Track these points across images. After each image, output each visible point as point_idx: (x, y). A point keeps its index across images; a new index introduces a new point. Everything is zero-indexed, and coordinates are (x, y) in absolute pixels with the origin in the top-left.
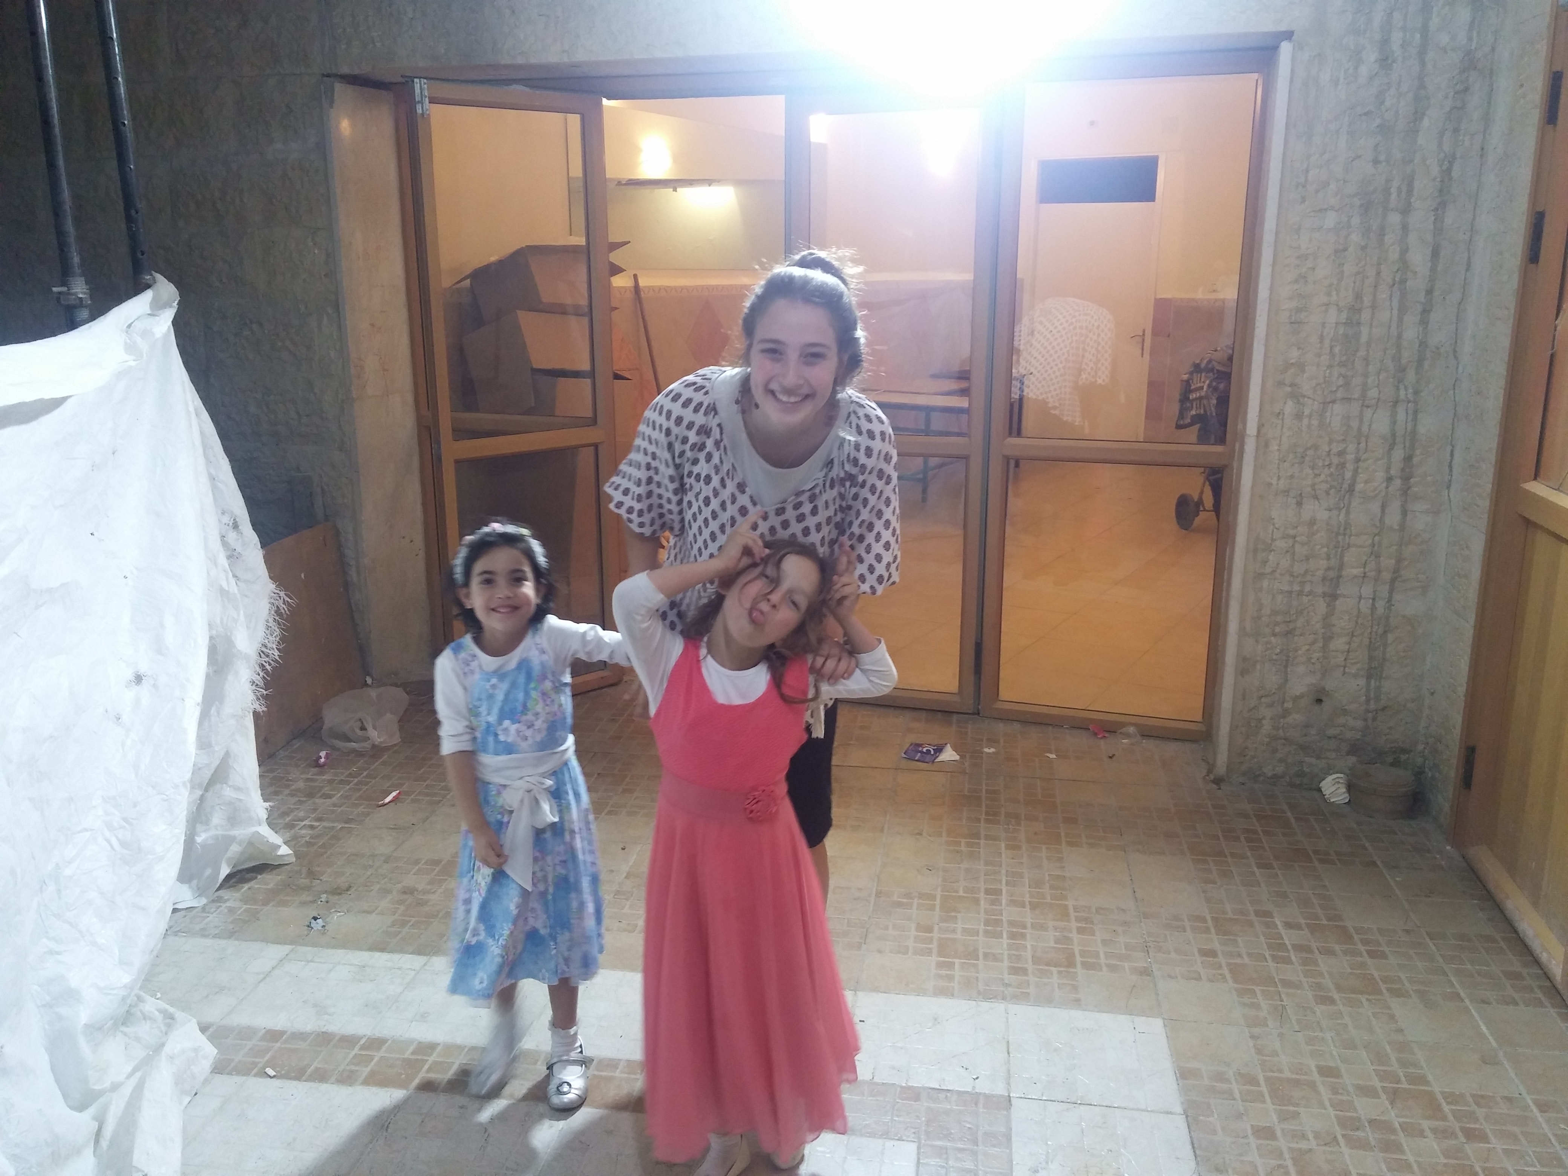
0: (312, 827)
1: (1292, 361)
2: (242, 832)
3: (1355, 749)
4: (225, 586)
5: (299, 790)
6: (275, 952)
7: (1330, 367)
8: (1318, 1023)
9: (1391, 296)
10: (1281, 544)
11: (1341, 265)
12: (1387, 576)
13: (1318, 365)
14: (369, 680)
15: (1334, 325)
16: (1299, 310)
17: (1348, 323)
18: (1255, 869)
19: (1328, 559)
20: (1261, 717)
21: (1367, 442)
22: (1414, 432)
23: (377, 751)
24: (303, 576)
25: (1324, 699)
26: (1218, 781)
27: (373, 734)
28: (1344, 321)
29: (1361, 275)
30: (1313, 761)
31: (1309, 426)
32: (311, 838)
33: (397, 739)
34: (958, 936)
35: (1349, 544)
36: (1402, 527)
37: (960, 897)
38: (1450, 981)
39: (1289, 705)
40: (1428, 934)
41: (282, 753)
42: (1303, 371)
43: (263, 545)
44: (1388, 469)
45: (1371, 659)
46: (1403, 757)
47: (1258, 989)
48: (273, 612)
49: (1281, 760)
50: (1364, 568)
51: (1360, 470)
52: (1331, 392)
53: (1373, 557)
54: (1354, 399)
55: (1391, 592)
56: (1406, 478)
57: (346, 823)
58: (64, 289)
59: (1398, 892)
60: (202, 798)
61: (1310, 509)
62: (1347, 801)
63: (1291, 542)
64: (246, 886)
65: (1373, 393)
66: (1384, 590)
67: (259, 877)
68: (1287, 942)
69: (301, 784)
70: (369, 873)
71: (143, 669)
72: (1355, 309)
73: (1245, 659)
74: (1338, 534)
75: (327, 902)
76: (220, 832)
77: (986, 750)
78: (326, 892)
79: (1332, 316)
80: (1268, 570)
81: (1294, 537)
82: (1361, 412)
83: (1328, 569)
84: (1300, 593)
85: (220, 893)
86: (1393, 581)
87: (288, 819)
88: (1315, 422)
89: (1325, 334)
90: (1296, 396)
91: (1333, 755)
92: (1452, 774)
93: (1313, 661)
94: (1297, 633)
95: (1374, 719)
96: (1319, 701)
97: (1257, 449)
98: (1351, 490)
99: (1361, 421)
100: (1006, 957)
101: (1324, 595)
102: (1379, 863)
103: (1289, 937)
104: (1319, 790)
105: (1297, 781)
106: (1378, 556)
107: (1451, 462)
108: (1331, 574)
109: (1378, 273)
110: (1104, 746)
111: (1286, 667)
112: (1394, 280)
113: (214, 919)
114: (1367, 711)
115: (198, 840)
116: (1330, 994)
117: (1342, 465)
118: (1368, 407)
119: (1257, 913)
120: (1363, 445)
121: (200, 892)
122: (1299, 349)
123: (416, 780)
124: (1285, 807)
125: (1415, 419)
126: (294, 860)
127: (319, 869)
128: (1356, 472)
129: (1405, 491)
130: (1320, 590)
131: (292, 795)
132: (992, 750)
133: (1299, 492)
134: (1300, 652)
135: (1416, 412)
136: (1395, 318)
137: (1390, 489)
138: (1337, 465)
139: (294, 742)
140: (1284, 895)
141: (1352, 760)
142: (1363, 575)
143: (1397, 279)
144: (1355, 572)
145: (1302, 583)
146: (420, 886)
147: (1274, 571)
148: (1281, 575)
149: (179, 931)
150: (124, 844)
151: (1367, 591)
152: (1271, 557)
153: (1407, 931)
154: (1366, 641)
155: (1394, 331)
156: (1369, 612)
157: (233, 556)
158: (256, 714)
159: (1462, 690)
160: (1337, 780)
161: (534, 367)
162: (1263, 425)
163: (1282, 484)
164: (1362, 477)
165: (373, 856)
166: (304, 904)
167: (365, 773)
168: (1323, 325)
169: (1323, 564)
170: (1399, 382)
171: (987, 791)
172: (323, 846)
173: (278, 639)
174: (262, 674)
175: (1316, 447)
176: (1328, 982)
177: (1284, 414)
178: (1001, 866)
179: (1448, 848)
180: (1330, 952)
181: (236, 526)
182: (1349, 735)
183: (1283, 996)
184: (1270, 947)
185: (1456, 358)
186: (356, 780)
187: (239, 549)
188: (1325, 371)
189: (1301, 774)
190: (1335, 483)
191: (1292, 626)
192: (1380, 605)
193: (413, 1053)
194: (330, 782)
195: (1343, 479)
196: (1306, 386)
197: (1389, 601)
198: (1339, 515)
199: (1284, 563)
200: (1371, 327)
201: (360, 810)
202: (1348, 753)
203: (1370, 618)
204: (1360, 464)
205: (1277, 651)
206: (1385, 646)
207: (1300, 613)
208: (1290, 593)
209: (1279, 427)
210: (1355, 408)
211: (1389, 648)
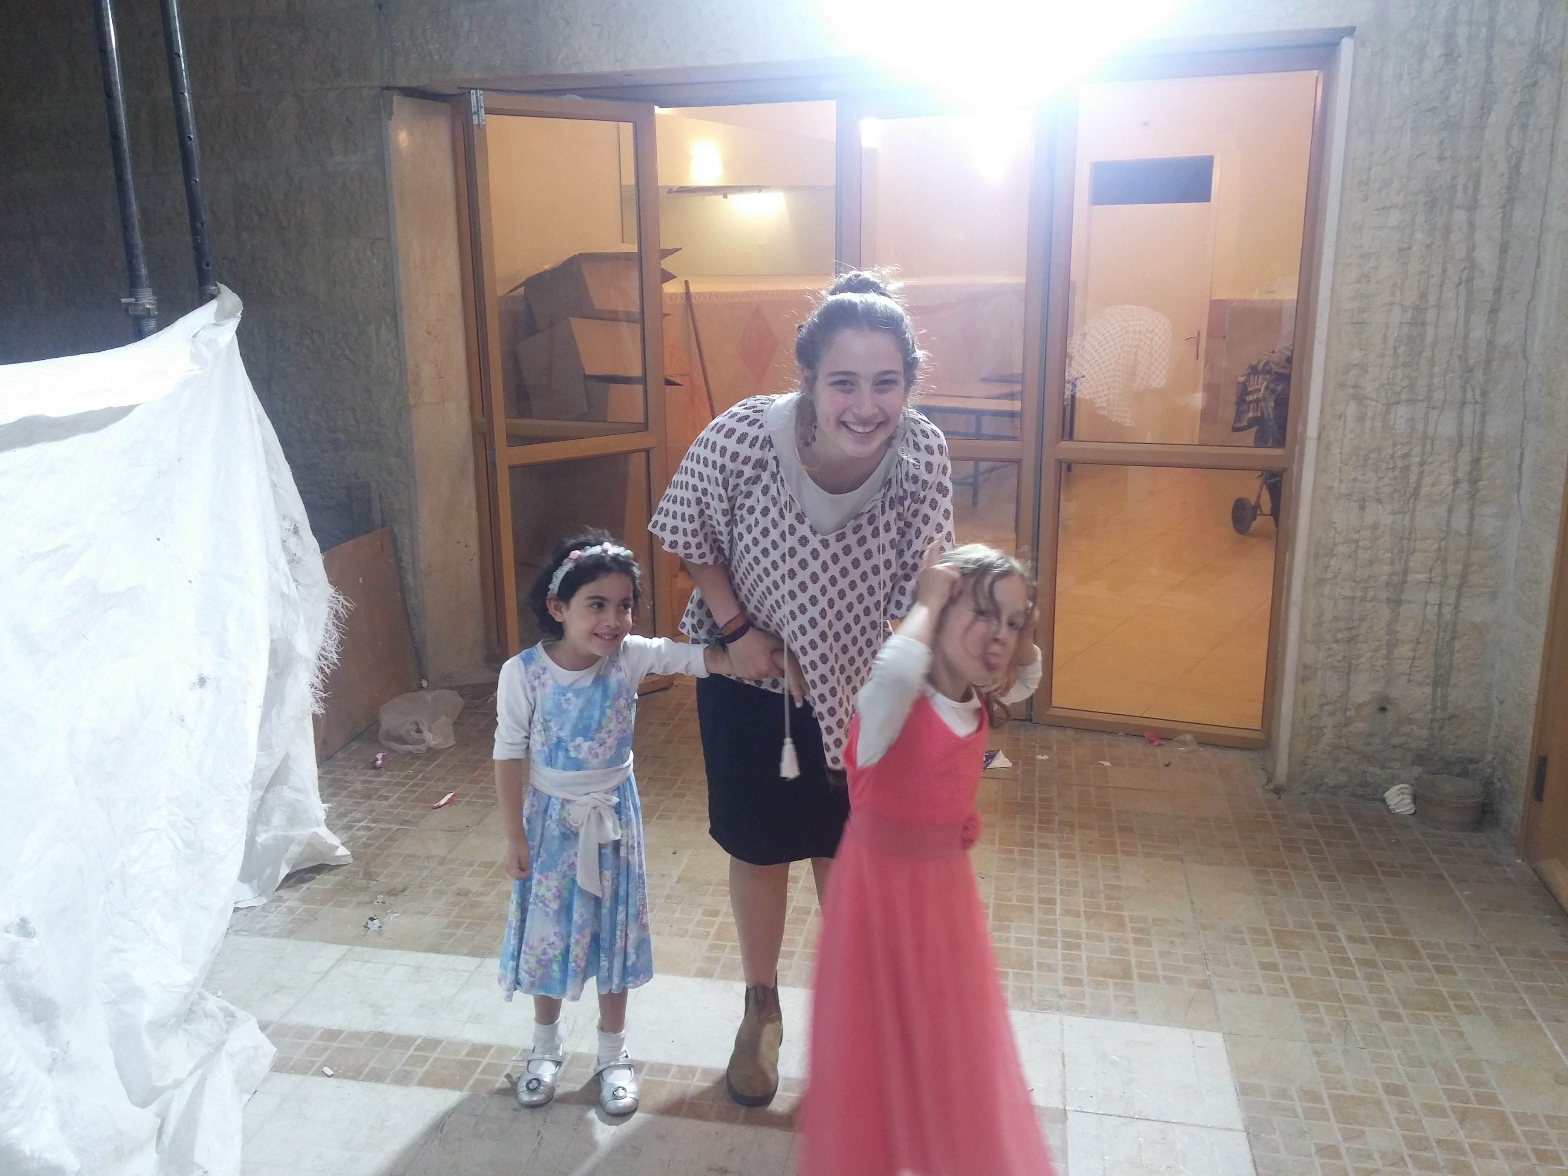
0: (369, 829)
1: (1354, 363)
2: (301, 833)
3: (1421, 759)
4: (285, 590)
5: (356, 792)
6: (334, 951)
7: (1394, 368)
8: (1385, 1040)
9: (1458, 295)
10: (1343, 549)
11: (1405, 264)
12: (1454, 581)
13: (1381, 366)
14: (425, 683)
15: (1398, 325)
16: (1362, 310)
17: (1413, 323)
18: (1317, 881)
19: (1392, 563)
20: (1322, 725)
21: (1432, 445)
22: (1482, 433)
23: (433, 753)
24: (361, 580)
25: (1389, 707)
26: (1278, 791)
27: (428, 736)
28: (1409, 321)
29: (1426, 274)
30: (1377, 771)
31: (1372, 429)
32: (369, 839)
33: (452, 742)
34: (1012, 945)
35: (1414, 549)
36: (1470, 532)
37: (1013, 906)
38: (1521, 998)
39: (1351, 713)
40: (1498, 949)
41: (340, 755)
42: (1366, 372)
43: (323, 550)
44: (1455, 471)
45: (1437, 666)
46: (1471, 767)
47: (1320, 1004)
48: (332, 616)
49: (1344, 770)
50: (1430, 573)
51: (1425, 474)
52: (1395, 393)
53: (1439, 562)
54: (1419, 401)
55: (1458, 597)
56: (1474, 481)
57: (402, 824)
58: (133, 300)
59: (1466, 907)
60: (262, 799)
61: (1373, 513)
62: (1413, 812)
63: (1353, 546)
64: (305, 886)
65: (1438, 395)
66: (1451, 597)
67: (318, 877)
68: (1351, 956)
69: (358, 786)
70: (424, 874)
71: (207, 672)
72: (1419, 310)
73: (1306, 666)
74: (1402, 539)
75: (384, 903)
76: (280, 833)
77: (1039, 757)
78: (382, 893)
79: (1396, 316)
80: (1330, 575)
81: (1357, 541)
82: (1427, 413)
83: (1392, 574)
84: (1363, 599)
85: (281, 892)
86: (1460, 587)
87: (345, 820)
88: (1378, 425)
89: (1388, 334)
90: (1359, 398)
91: (1398, 765)
92: (1523, 785)
93: (1377, 669)
94: (1361, 638)
95: (1441, 728)
96: (1383, 709)
97: (1318, 453)
98: (1416, 493)
99: (1427, 425)
100: (1060, 967)
101: (1389, 601)
102: (1446, 876)
103: (1352, 951)
104: (1384, 801)
105: (1360, 791)
106: (1445, 561)
107: (1520, 465)
108: (1396, 579)
109: (1444, 272)
110: (1160, 753)
111: (1349, 674)
112: (1460, 278)
113: (274, 918)
114: (1433, 720)
115: (259, 840)
116: (1396, 1010)
117: (1406, 469)
118: (1433, 408)
119: (1320, 927)
120: (1428, 448)
121: (261, 891)
122: (1361, 349)
123: (470, 783)
124: (1349, 819)
125: (1483, 422)
126: (351, 860)
127: (374, 870)
128: (1421, 474)
129: (1472, 495)
130: (1383, 595)
131: (349, 796)
132: (1045, 757)
133: (1362, 496)
134: (1363, 659)
135: (1483, 415)
136: (1462, 318)
137: (1457, 493)
138: (1402, 468)
139: (352, 744)
140: (1348, 908)
141: (1417, 770)
142: (1429, 580)
143: (1464, 278)
144: (1421, 577)
145: (1365, 589)
146: (475, 889)
147: (1335, 577)
148: (1343, 580)
149: (239, 930)
150: (187, 844)
151: (1433, 596)
152: (1333, 563)
153: (1477, 947)
154: (1432, 648)
155: (1461, 331)
156: (1435, 618)
157: (293, 561)
158: (315, 717)
159: (1533, 699)
160: (1402, 791)
161: (588, 373)
162: (1324, 427)
163: (1344, 488)
164: (1427, 480)
165: (429, 858)
166: (360, 904)
167: (420, 776)
168: (1387, 325)
169: (1387, 569)
170: (1466, 383)
171: (1041, 799)
172: (379, 848)
173: (336, 642)
174: (320, 677)
175: (1379, 450)
176: (1394, 998)
177: (1346, 416)
178: (1055, 875)
179: (1519, 861)
180: (1393, 967)
181: (296, 531)
182: (1414, 744)
183: (1347, 1011)
184: (1333, 961)
185: (1525, 358)
186: (411, 783)
187: (299, 554)
188: (1389, 373)
189: (1364, 784)
190: (1399, 487)
191: (1354, 632)
192: (1447, 610)
193: (468, 1055)
194: (387, 784)
195: (1408, 483)
196: (1369, 388)
197: (1456, 607)
198: (1403, 519)
199: (1347, 568)
200: (1437, 326)
201: (415, 812)
202: (1414, 763)
203: (1436, 624)
204: (1426, 467)
205: (1340, 658)
206: (1452, 653)
207: (1362, 619)
208: (1353, 598)
209: (1341, 429)
210: (1420, 410)
211: (1457, 656)
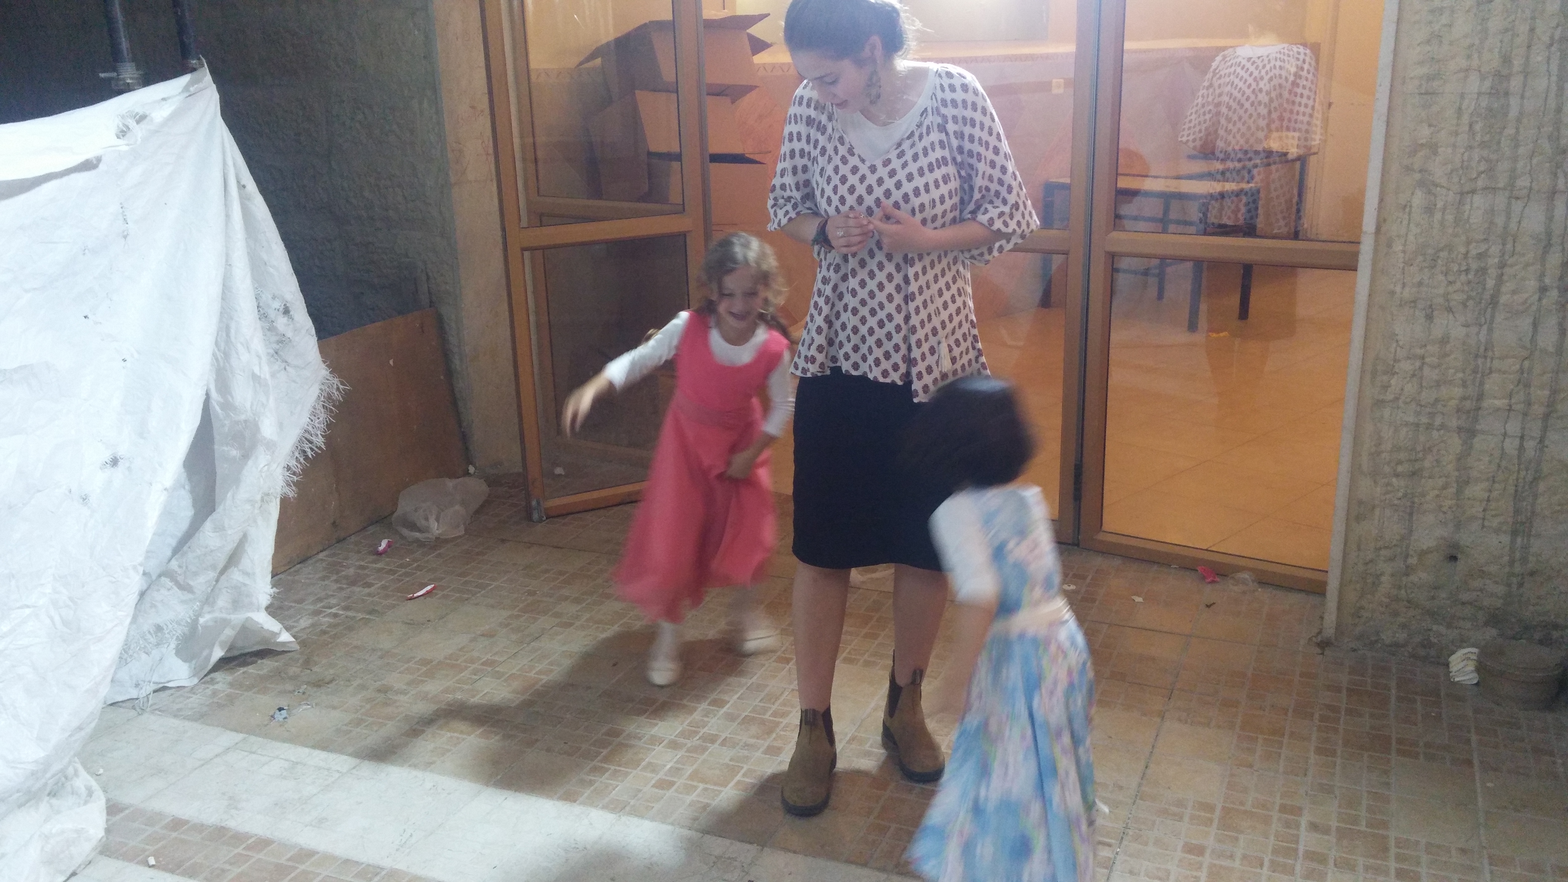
0: (336, 616)
1: (1421, 141)
2: (237, 617)
3: (1495, 619)
5: (345, 577)
6: (229, 738)
7: (1470, 147)
9: (1549, 59)
10: (1406, 366)
11: (1484, 20)
12: (1538, 410)
13: (1454, 146)
14: (472, 469)
15: (1476, 96)
16: (1430, 78)
17: (1494, 93)
19: (1464, 385)
20: (1379, 572)
21: (1514, 242)
23: (436, 543)
24: (391, 362)
25: (1459, 556)
26: (1324, 645)
28: (1488, 91)
29: (1510, 33)
30: (1442, 629)
31: (1442, 223)
32: (328, 626)
35: (1490, 368)
36: (1560, 351)
39: (1413, 561)
42: (1435, 153)
44: (1542, 276)
45: (1517, 512)
46: (1555, 634)
48: (322, 399)
49: (1404, 626)
50: (1510, 399)
51: (1505, 278)
52: (1471, 180)
53: (1521, 386)
54: (1499, 188)
55: (1545, 429)
57: (369, 614)
58: (115, 74)
59: (1480, 801)
61: (1442, 323)
62: (1475, 682)
63: (1418, 364)
65: (1523, 182)
66: (1535, 429)
68: (1301, 847)
69: (351, 571)
70: (358, 667)
71: (122, 451)
72: (1501, 77)
73: (1360, 503)
74: (1477, 356)
75: (304, 693)
76: (221, 615)
78: (308, 683)
79: (1474, 84)
80: (1389, 396)
81: (1423, 357)
82: (1509, 204)
83: (1464, 398)
84: (1429, 427)
85: (212, 675)
86: (1546, 417)
88: (1450, 218)
89: (1463, 107)
90: (1427, 185)
91: (1468, 625)
93: (1444, 509)
94: (1426, 474)
95: (1521, 585)
96: (1453, 558)
97: (1376, 251)
98: (1494, 302)
99: (1508, 217)
101: (1460, 429)
102: (1475, 762)
103: (1306, 842)
104: (1447, 665)
105: (1422, 652)
106: (1527, 385)
108: (1468, 404)
109: (1532, 30)
111: (1411, 514)
112: (1552, 38)
113: (195, 700)
114: (1511, 575)
117: (1483, 271)
118: (1517, 198)
119: (1283, 808)
120: (1509, 246)
121: (194, 672)
122: (1430, 126)
123: (458, 576)
124: (1393, 683)
127: (316, 659)
128: (1500, 279)
130: (1454, 423)
131: (337, 581)
132: (1072, 587)
133: (1429, 303)
134: (1428, 498)
136: (1554, 87)
137: (1544, 301)
138: (1477, 271)
141: (1491, 633)
142: (1508, 408)
143: (1557, 37)
144: (1498, 403)
145: (1432, 415)
146: (398, 686)
147: (1397, 399)
148: (1406, 403)
151: (1513, 427)
152: (1393, 382)
154: (1511, 490)
155: (1552, 104)
156: (1516, 452)
158: (285, 502)
160: (1468, 655)
162: (1385, 220)
163: (1407, 294)
164: (1508, 287)
165: (373, 650)
166: (281, 693)
167: (415, 565)
168: (1462, 96)
169: (1458, 392)
170: (1557, 167)
172: (333, 636)
173: (324, 426)
174: (302, 460)
175: (1450, 248)
177: (1411, 206)
181: (286, 311)
182: (1486, 602)
186: (404, 570)
187: (289, 334)
188: (1463, 154)
189: (1426, 644)
190: (1474, 294)
192: (1530, 445)
194: (379, 571)
195: (1484, 289)
196: (1438, 173)
197: (1541, 441)
198: (1478, 334)
199: (1410, 388)
200: (1522, 97)
201: (390, 601)
202: (1486, 624)
203: (1516, 461)
204: (1507, 270)
205: (1400, 494)
206: (1535, 496)
207: (1428, 450)
208: (1417, 425)
209: (1405, 222)
210: (1501, 200)
211: (1540, 500)
